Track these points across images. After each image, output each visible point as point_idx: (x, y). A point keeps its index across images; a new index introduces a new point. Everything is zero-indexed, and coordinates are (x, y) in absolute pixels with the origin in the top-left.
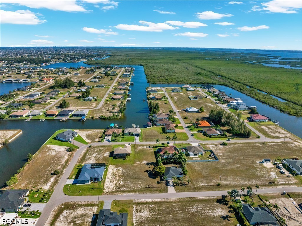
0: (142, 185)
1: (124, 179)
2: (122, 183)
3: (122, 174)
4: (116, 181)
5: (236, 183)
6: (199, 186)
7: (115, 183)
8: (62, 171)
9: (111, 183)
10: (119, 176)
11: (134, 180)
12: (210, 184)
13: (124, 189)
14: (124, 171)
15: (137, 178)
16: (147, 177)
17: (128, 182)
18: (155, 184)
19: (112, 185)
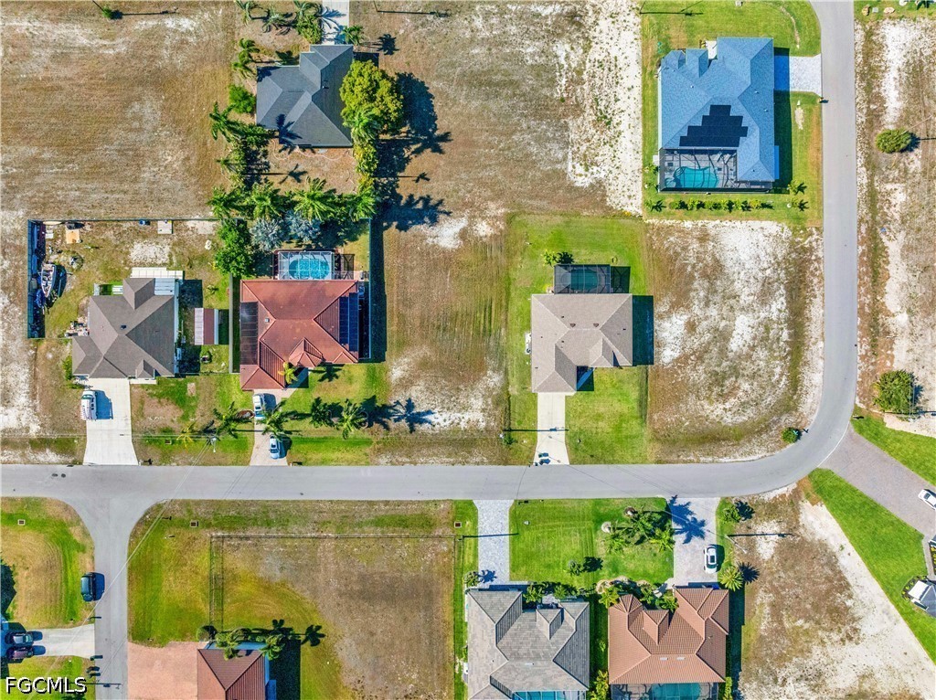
0: (468, 35)
1: (552, 83)
2: (561, 48)
3: (566, 127)
4: (588, 65)
5: (25, 24)
6: (206, 16)
7: (595, 54)
8: (871, 165)
9: (613, 55)
10: (578, 109)
11: (506, 73)
12: (151, 23)
13: (550, 10)
14: (560, 156)
15: (490, 83)
16: (441, 93)
17: (533, 55)
18: (405, 37)
19: (603, 37)
